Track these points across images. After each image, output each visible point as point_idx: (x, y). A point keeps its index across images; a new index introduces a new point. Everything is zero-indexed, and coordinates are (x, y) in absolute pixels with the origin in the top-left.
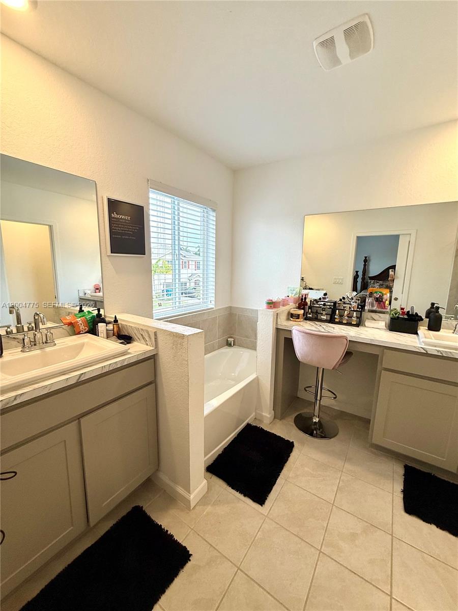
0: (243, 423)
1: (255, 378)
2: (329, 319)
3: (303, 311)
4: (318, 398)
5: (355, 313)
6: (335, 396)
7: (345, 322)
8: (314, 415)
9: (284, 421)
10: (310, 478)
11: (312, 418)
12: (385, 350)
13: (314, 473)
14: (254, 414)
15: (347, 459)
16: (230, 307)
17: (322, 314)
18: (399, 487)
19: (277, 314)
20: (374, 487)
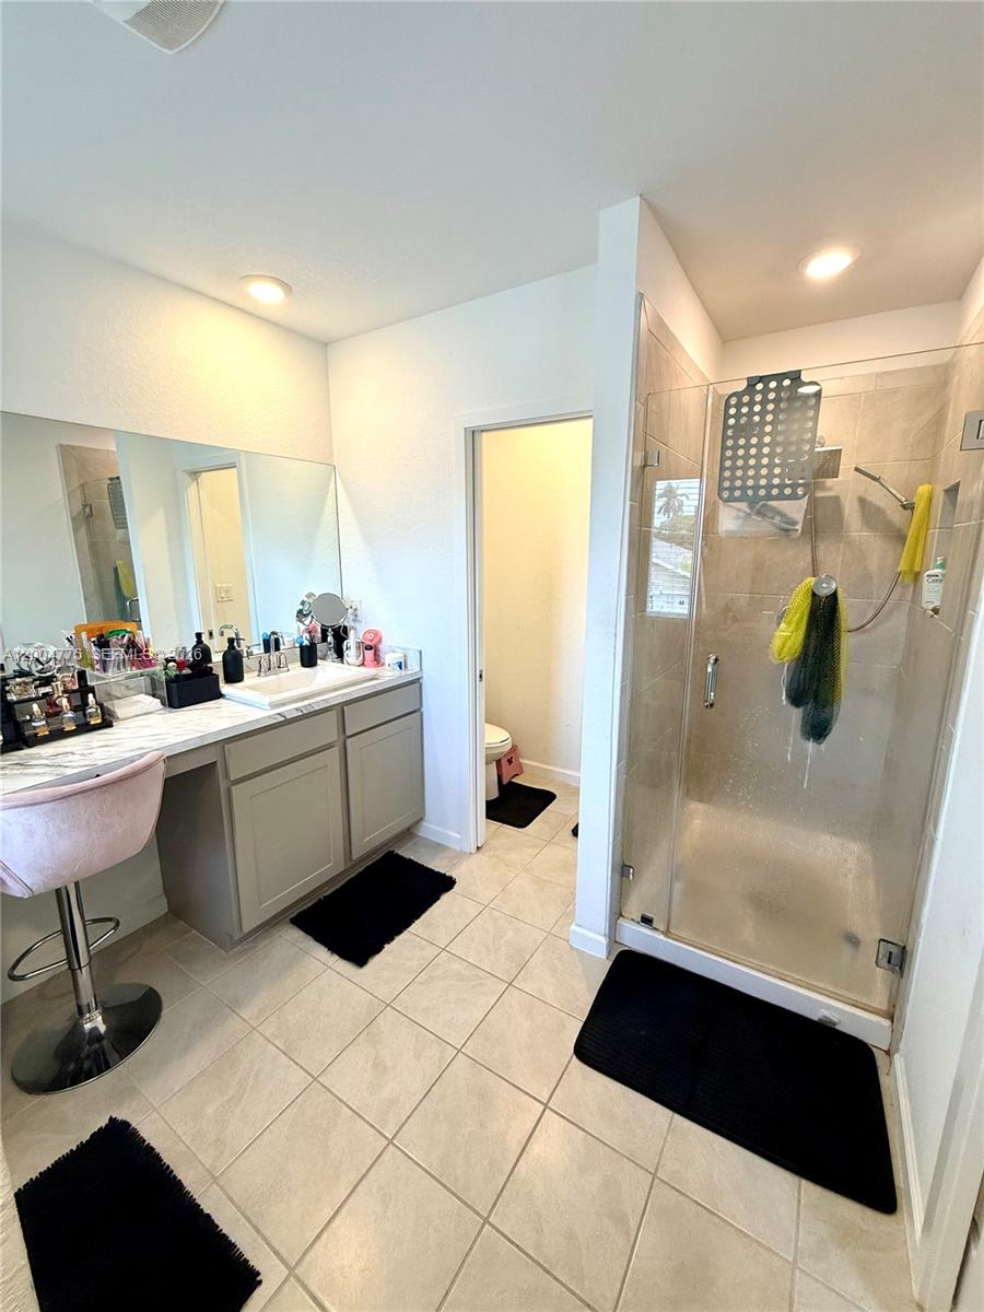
4: (85, 962)
7: (69, 727)
11: (76, 1028)
12: (227, 746)
13: (231, 1092)
20: (308, 987)
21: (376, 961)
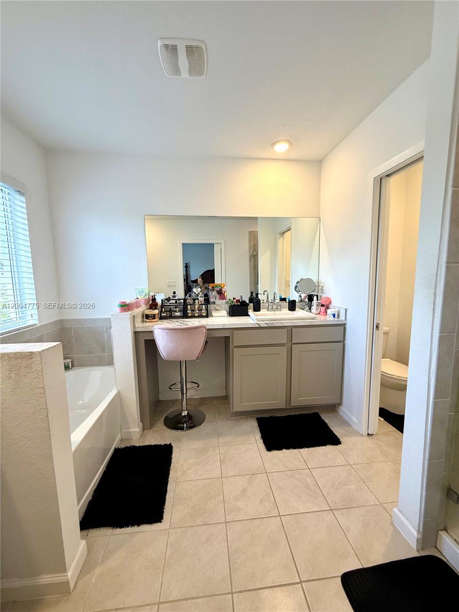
0: (109, 452)
1: (116, 395)
2: (182, 315)
3: (157, 310)
4: (185, 392)
5: (204, 306)
6: (197, 385)
7: (197, 315)
8: (182, 410)
9: (155, 429)
10: (196, 467)
11: (181, 414)
12: (234, 331)
13: (198, 461)
14: (119, 435)
15: (219, 435)
16: (61, 321)
17: (175, 311)
18: (258, 436)
19: (134, 316)
20: (244, 445)
21: (275, 453)
